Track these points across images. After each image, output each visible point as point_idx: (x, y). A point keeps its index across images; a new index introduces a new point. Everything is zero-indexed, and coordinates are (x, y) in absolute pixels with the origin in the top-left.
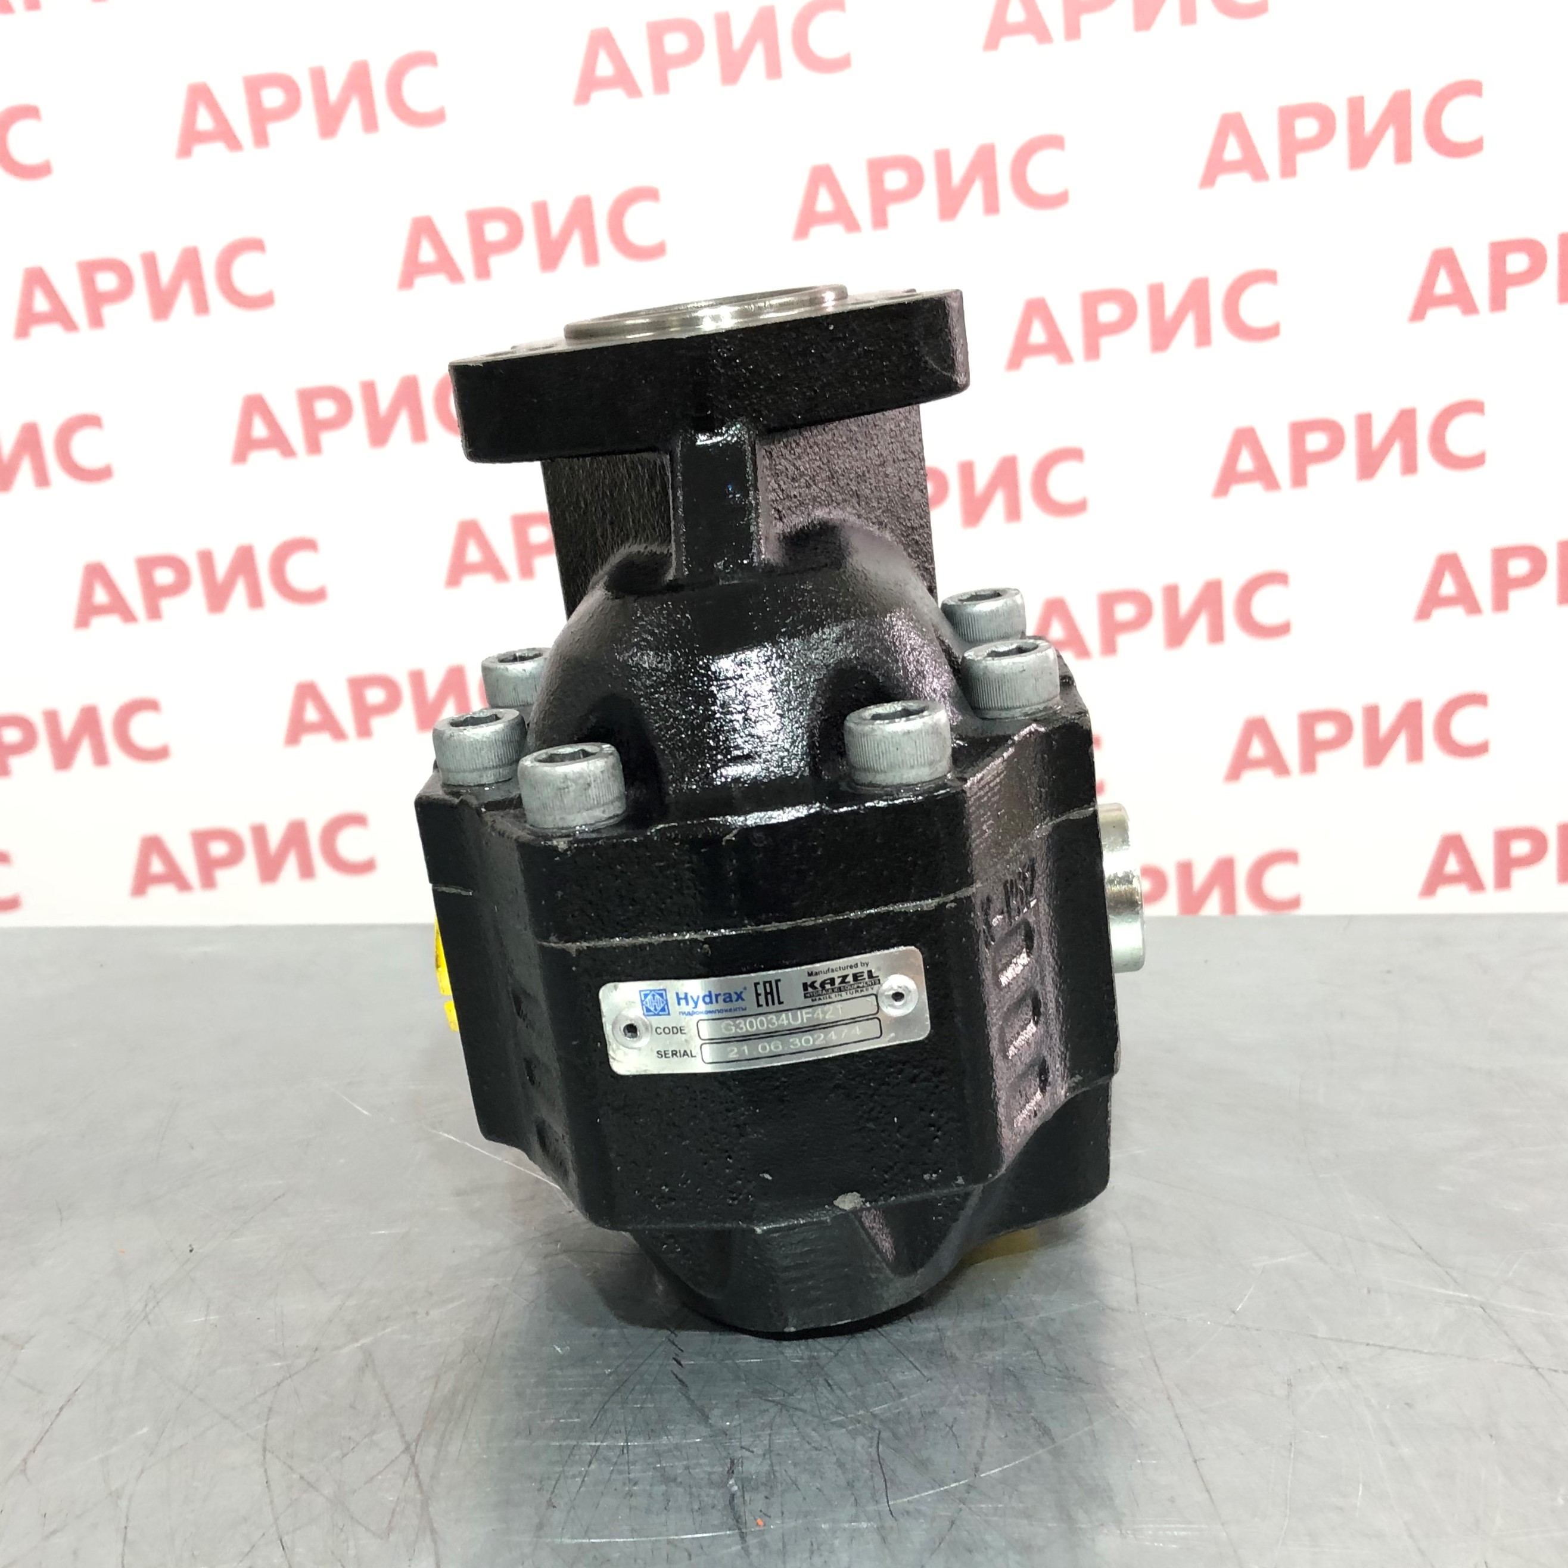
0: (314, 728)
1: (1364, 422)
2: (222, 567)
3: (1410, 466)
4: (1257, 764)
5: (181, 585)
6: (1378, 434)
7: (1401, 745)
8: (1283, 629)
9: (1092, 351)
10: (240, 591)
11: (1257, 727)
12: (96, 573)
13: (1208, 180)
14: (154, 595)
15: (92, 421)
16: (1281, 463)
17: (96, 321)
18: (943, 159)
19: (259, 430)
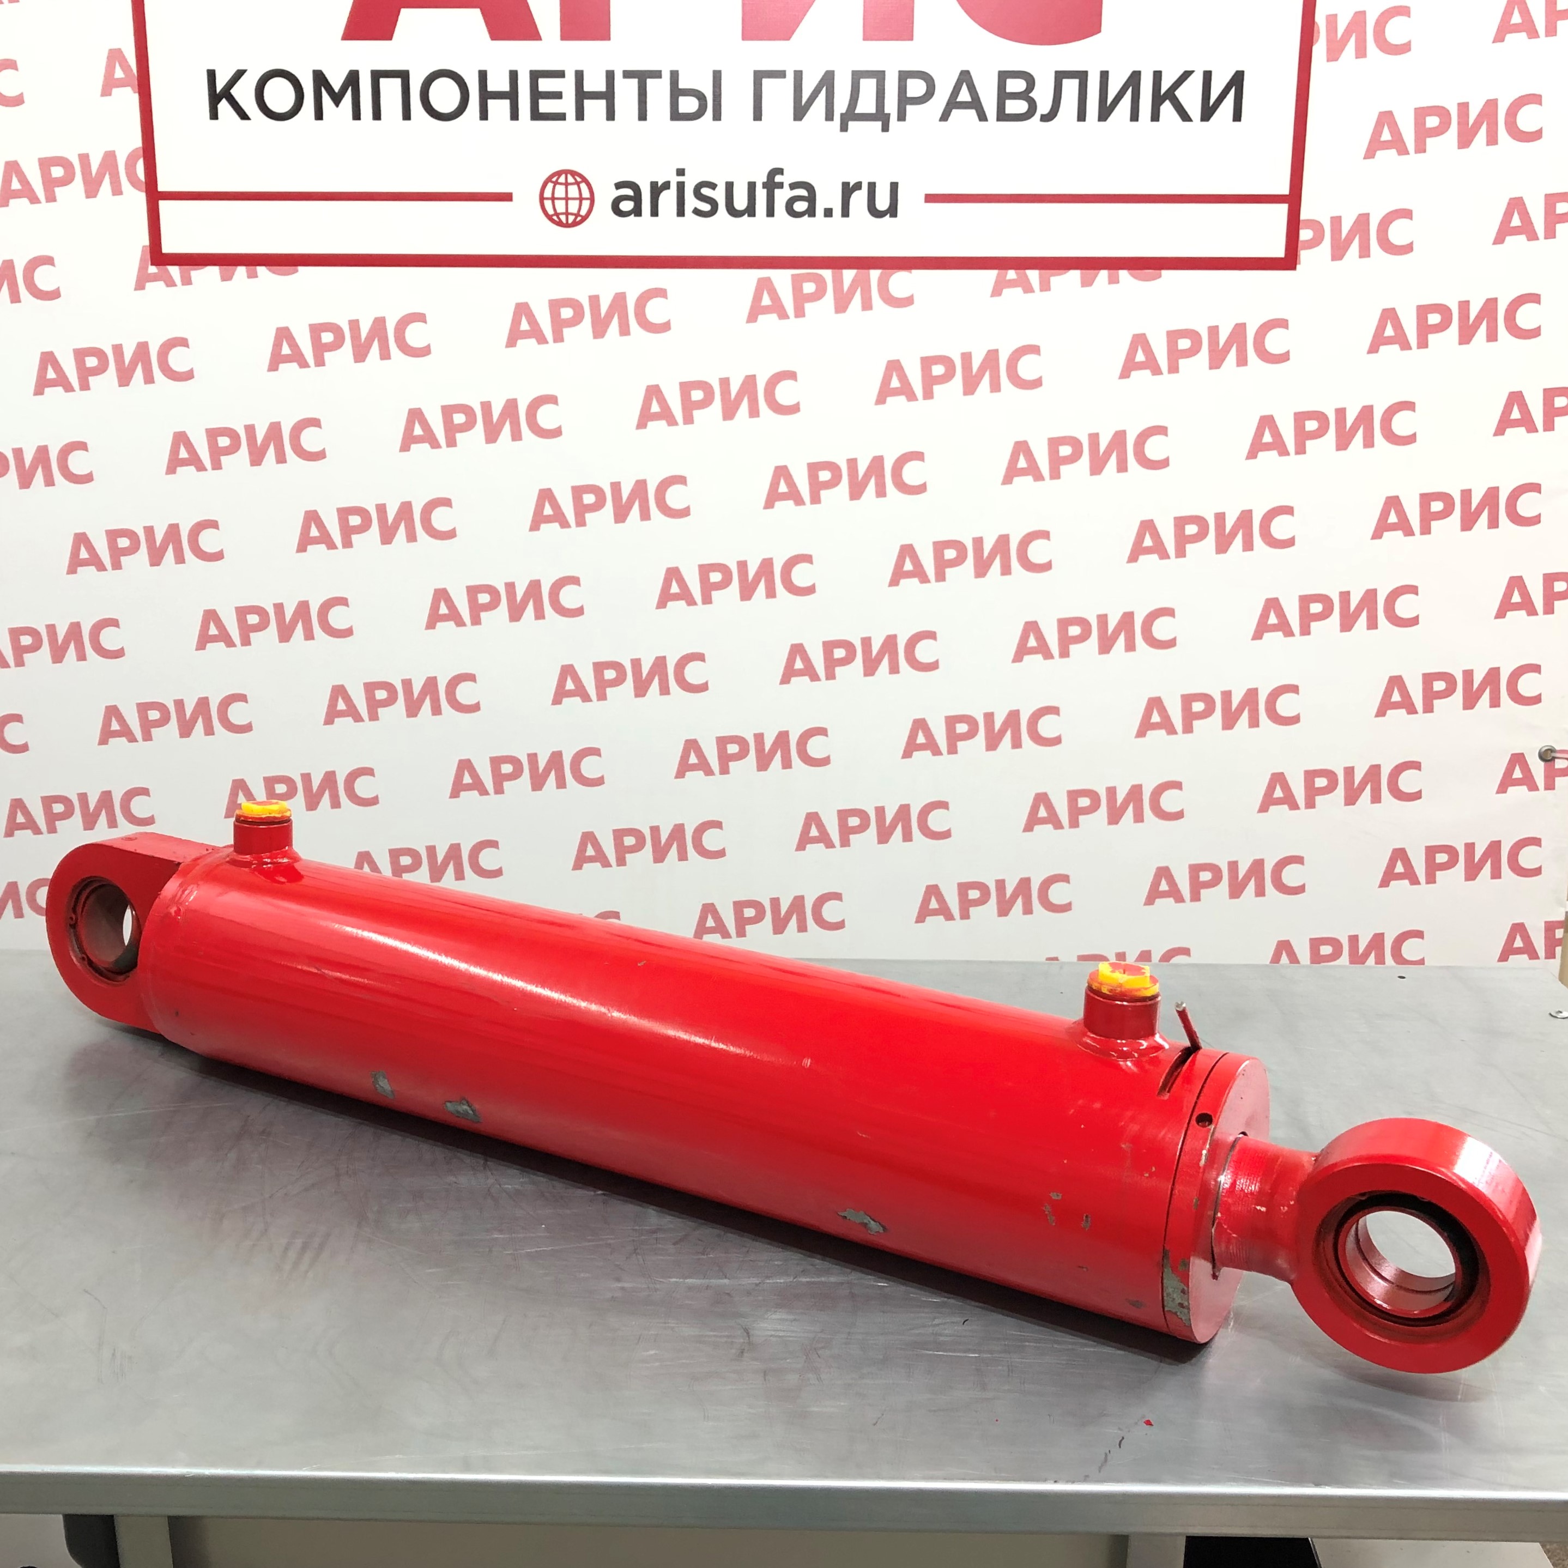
0: (469, 788)
1: (1103, 619)
2: (417, 689)
3: (1130, 647)
4: (1043, 821)
5: (391, 700)
6: (1111, 626)
7: (1130, 811)
8: (1057, 741)
9: (941, 577)
10: (427, 705)
11: (1042, 799)
12: (339, 692)
13: (1008, 480)
14: (374, 706)
15: (343, 601)
16: (1053, 641)
17: (348, 544)
18: (852, 463)
19: (443, 610)
